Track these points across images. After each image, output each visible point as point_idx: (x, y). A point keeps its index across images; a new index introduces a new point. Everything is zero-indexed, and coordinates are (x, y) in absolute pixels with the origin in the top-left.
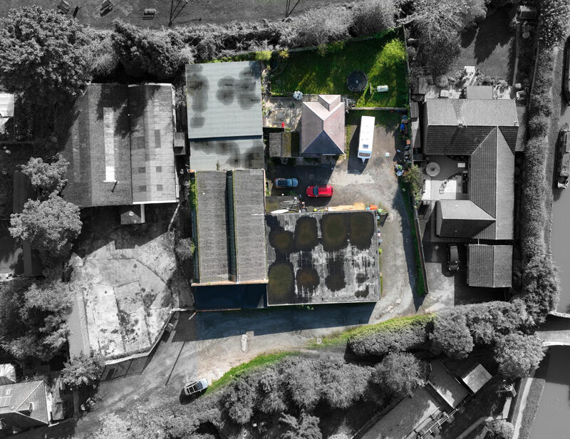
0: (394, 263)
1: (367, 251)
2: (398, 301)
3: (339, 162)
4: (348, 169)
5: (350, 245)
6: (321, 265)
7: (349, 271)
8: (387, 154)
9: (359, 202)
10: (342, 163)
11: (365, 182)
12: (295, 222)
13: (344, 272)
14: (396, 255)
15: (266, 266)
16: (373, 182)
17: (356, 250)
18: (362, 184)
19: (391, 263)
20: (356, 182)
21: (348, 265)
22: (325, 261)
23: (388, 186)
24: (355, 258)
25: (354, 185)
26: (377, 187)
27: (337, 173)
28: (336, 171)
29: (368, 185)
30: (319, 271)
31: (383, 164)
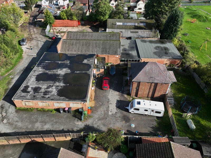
0: (39, 121)
1: (56, 94)
2: (5, 121)
3: (126, 96)
4: (120, 100)
5: (65, 85)
6: (57, 72)
7: (46, 83)
8: (133, 126)
9: (96, 103)
10: (125, 98)
11: (110, 109)
12: (88, 63)
13: (47, 81)
14: (45, 123)
15: (67, 53)
16: (110, 113)
17: (59, 88)
18: (109, 107)
19: (40, 119)
20: (110, 104)
21: (51, 83)
22: (59, 73)
23: (106, 124)
24: (54, 87)
25: (108, 102)
26: (106, 116)
27: (118, 94)
28: (119, 94)
29: (108, 110)
30: (54, 70)
31: (124, 122)
